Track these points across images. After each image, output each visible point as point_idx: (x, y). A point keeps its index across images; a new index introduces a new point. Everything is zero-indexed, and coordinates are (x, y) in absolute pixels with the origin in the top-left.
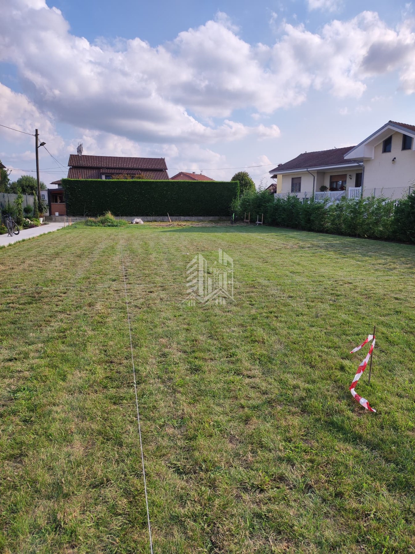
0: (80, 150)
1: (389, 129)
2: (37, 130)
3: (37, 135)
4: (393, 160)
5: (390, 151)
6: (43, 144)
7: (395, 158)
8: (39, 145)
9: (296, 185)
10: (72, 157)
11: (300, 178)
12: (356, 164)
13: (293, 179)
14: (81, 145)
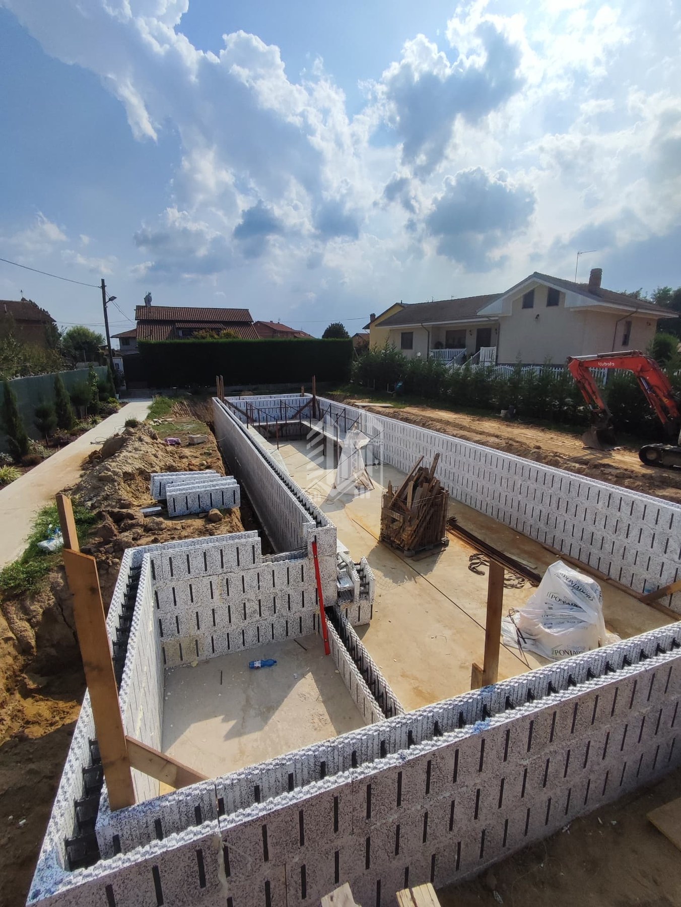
0: (148, 299)
1: (534, 281)
2: (103, 281)
3: (103, 287)
4: (537, 318)
5: (532, 307)
6: (112, 299)
7: (538, 315)
8: (107, 300)
9: (407, 341)
10: (139, 308)
11: (412, 333)
12: (487, 319)
13: (402, 333)
14: (150, 294)
